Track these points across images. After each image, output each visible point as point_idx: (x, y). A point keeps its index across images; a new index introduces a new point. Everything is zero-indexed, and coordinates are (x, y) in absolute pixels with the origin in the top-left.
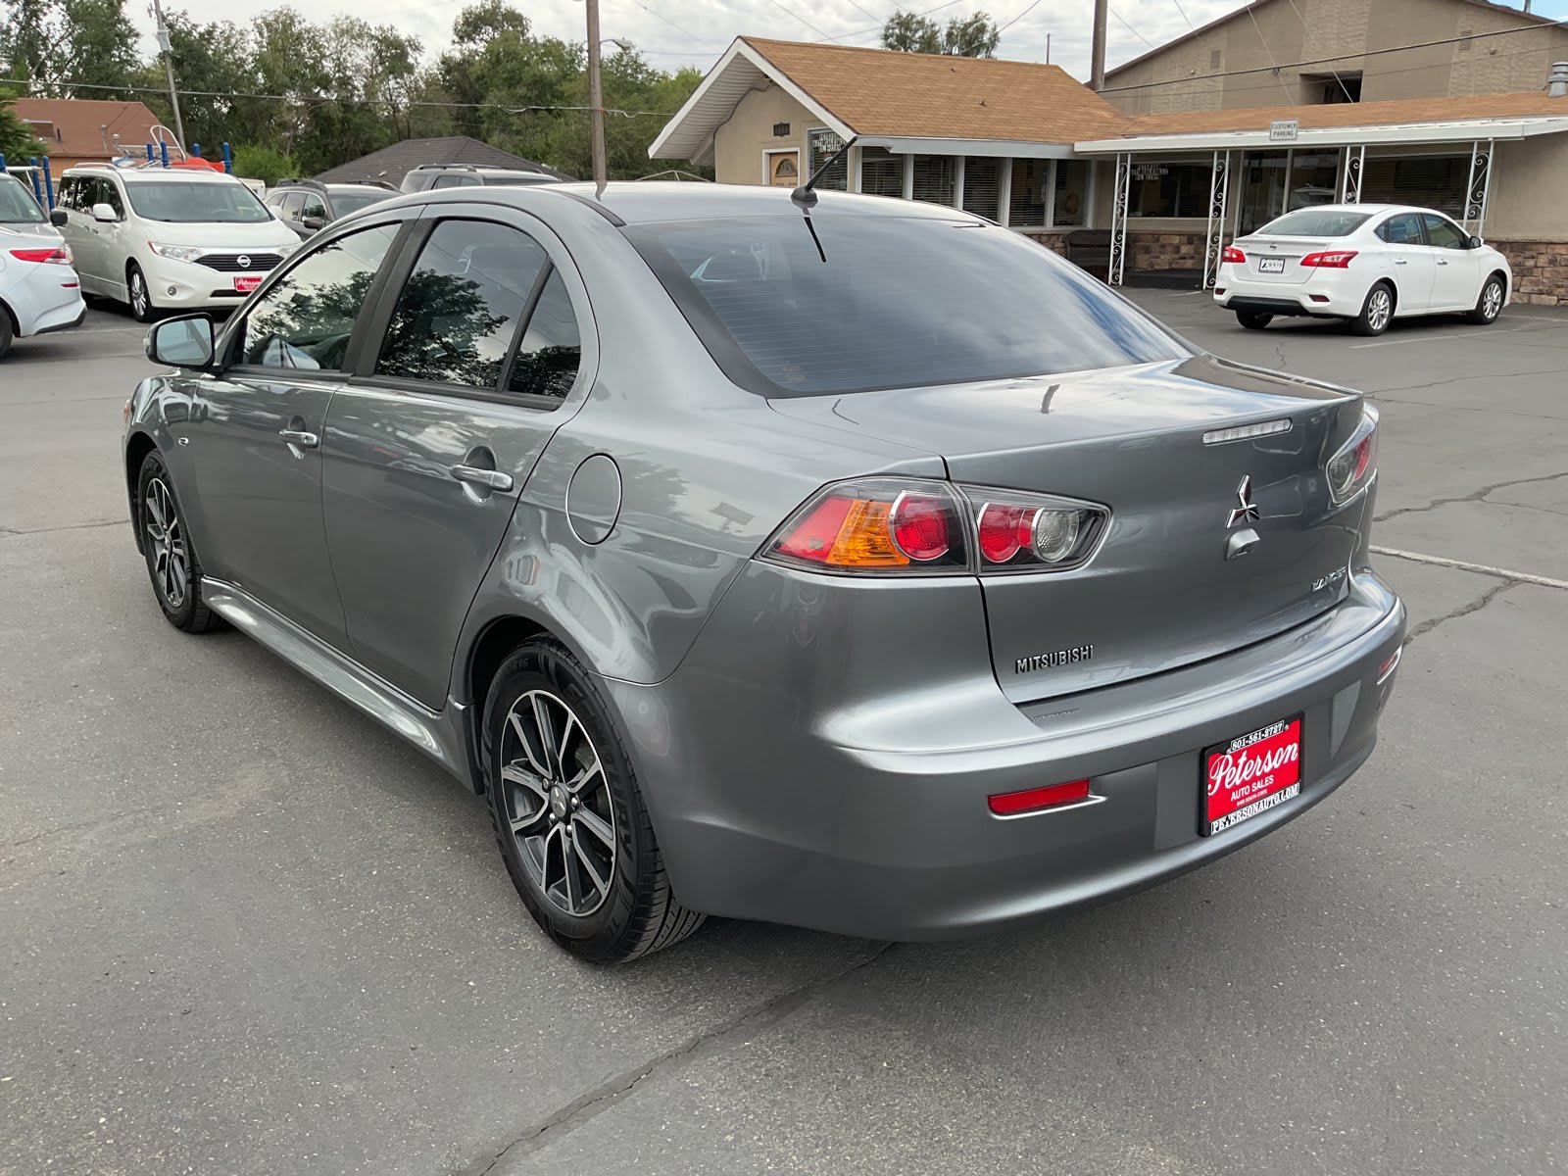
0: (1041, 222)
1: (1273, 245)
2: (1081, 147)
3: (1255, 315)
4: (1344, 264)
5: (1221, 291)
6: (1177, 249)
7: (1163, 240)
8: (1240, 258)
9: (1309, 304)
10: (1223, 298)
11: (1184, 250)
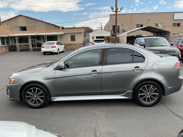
0: (5, 44)
1: (47, 46)
2: (10, 35)
3: (45, 53)
4: (55, 47)
5: (42, 51)
6: (23, 47)
7: (21, 46)
8: (44, 47)
9: (53, 52)
10: (43, 52)
11: (24, 47)
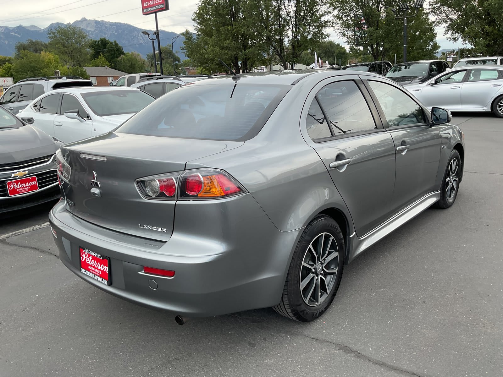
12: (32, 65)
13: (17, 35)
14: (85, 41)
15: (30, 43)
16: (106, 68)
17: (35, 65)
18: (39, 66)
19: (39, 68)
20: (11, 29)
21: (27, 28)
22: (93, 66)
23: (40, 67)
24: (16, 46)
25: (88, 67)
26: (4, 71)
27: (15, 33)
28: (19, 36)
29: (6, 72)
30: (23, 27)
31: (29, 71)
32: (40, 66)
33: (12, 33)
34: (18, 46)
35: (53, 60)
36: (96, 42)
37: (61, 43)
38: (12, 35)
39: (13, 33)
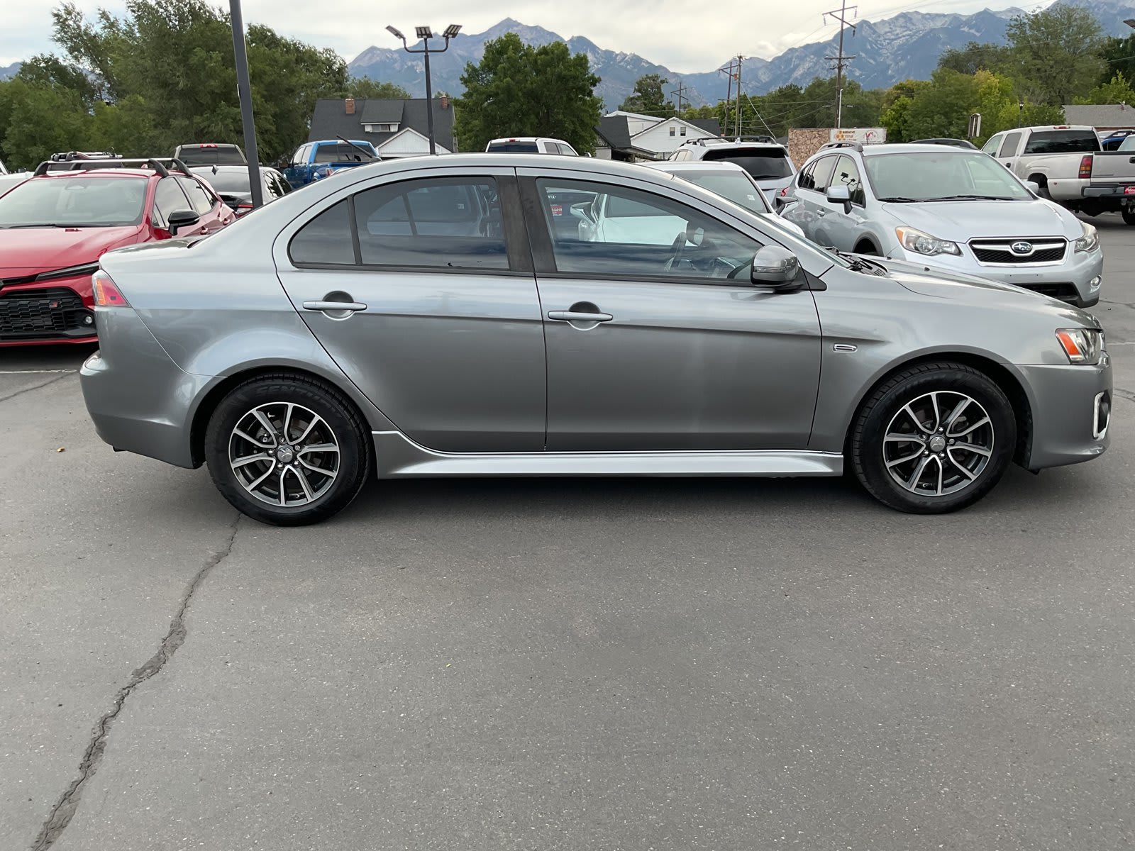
12: (948, 100)
13: (973, 31)
14: (1092, 40)
15: (971, 50)
16: (1123, 109)
17: (954, 102)
18: (962, 102)
19: (961, 107)
20: (964, 19)
21: (998, 16)
22: (1092, 103)
23: (964, 105)
24: (940, 60)
25: (1078, 104)
26: (894, 113)
27: (970, 28)
28: (978, 34)
29: (897, 116)
30: (990, 14)
31: (938, 113)
32: (965, 103)
33: (964, 27)
34: (945, 58)
35: (995, 89)
36: (1119, 42)
37: (1031, 47)
38: (963, 31)
39: (966, 29)
